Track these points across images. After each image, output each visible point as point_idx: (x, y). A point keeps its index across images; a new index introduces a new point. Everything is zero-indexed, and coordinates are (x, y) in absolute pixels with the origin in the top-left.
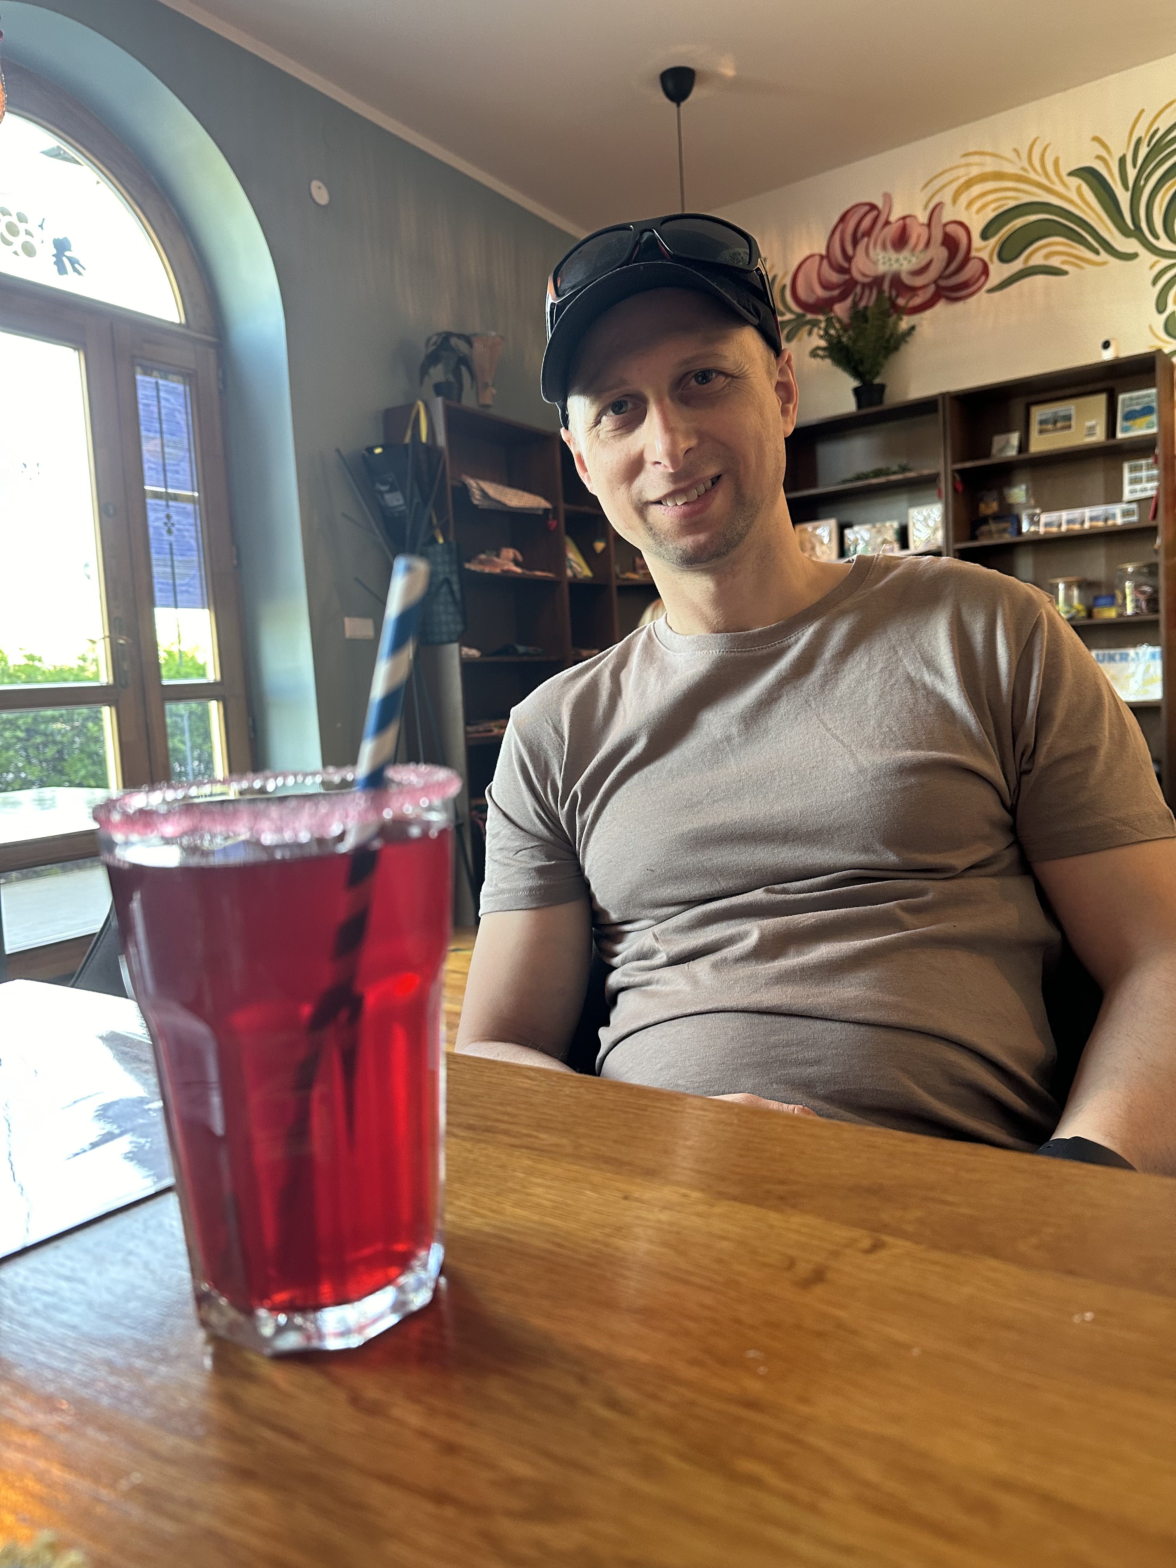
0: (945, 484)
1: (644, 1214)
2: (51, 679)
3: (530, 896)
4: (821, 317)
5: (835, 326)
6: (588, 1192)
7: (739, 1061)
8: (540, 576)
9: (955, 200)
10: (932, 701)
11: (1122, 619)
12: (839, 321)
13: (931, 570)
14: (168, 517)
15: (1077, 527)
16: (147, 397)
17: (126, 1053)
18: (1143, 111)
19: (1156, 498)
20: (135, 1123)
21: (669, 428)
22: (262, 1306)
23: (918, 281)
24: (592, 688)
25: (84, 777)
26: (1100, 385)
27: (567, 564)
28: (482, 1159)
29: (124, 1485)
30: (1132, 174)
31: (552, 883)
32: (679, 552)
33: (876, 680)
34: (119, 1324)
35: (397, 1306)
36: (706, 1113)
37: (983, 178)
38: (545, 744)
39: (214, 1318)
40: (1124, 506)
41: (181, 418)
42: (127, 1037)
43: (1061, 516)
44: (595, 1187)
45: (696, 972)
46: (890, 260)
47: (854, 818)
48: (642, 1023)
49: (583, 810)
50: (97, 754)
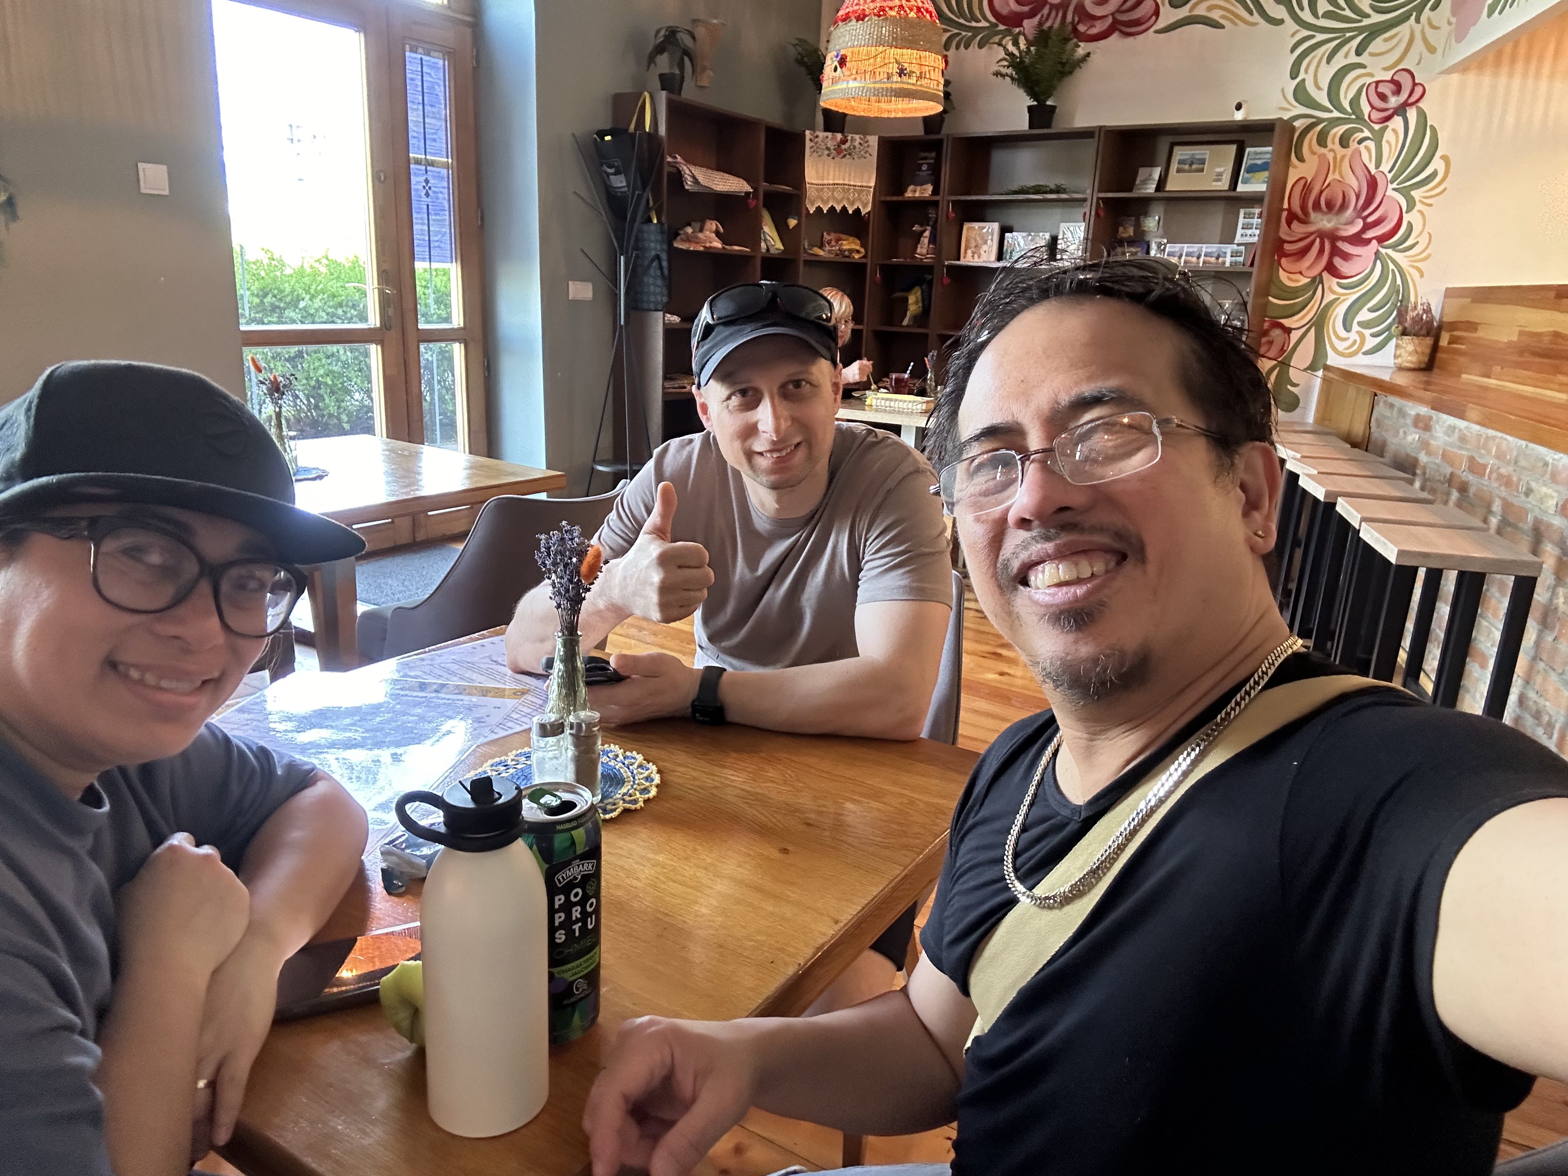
0: (1089, 208)
8: (738, 251)
12: (1025, 38)
14: (427, 181)
15: (1194, 261)
16: (413, 72)
19: (1258, 246)
21: (776, 415)
23: (1098, 12)
26: (1234, 137)
27: (763, 238)
40: (1235, 248)
41: (440, 90)
43: (1182, 249)
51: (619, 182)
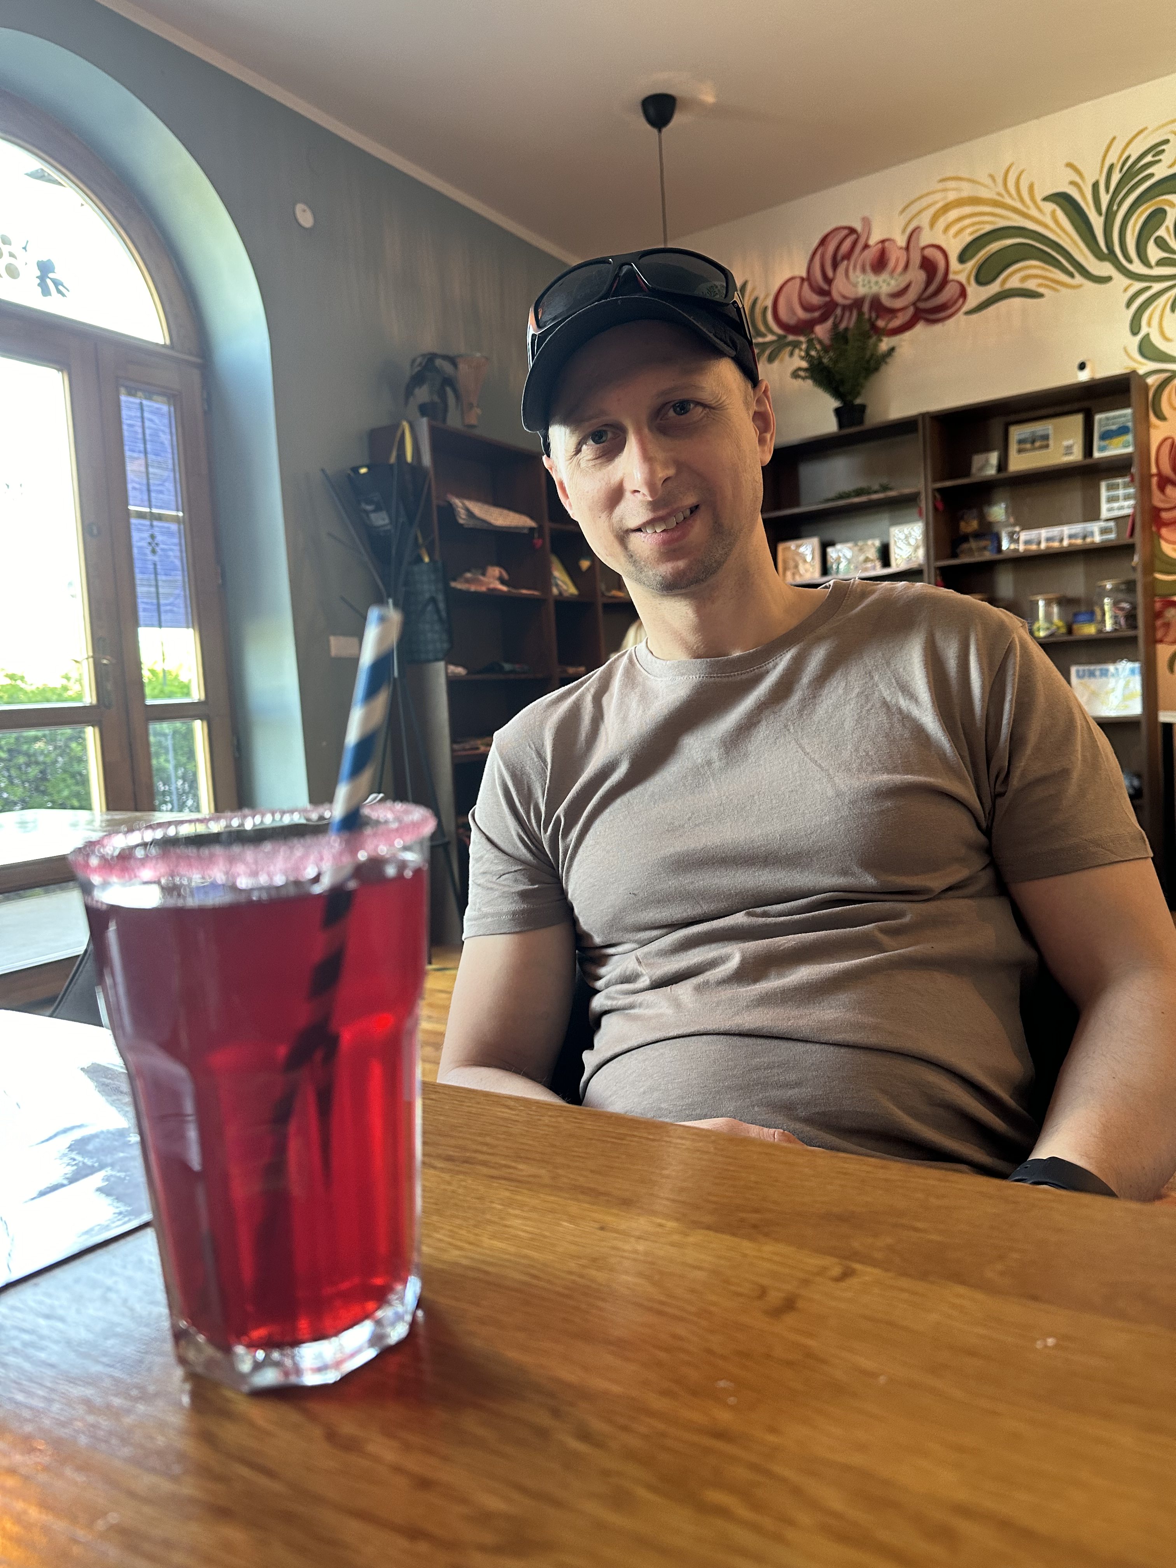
0: (925, 503)
1: (619, 1244)
2: (33, 700)
3: (514, 920)
4: (802, 339)
5: (816, 348)
6: (565, 1224)
7: (721, 1084)
8: (527, 594)
9: (932, 224)
10: (907, 725)
11: (1102, 635)
12: (820, 342)
13: (905, 596)
14: (152, 537)
15: (1056, 544)
16: (131, 418)
17: (107, 1085)
18: (1114, 138)
19: (1133, 516)
20: (116, 1157)
21: (647, 458)
22: (240, 1343)
23: (898, 303)
24: (574, 713)
25: (68, 798)
26: (1076, 406)
27: (553, 581)
28: (460, 1191)
29: (100, 1525)
30: (1105, 199)
31: (535, 907)
32: (659, 578)
33: (852, 705)
34: (98, 1362)
35: (376, 1339)
36: (683, 1142)
37: (960, 203)
38: (528, 768)
39: (191, 1355)
40: (1102, 524)
41: (165, 438)
42: (108, 1069)
43: (1040, 534)
44: (572, 1219)
45: (679, 995)
46: (869, 282)
47: (832, 841)
48: (625, 1047)
49: (566, 834)
50: (80, 774)
51: (380, 520)
